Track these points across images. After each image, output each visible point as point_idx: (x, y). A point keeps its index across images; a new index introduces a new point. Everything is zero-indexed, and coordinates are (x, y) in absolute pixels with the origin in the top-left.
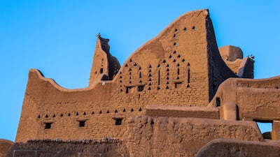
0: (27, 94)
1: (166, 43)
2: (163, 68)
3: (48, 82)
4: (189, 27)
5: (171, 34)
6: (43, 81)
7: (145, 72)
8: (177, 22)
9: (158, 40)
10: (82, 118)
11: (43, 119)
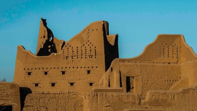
0: (17, 58)
1: (84, 36)
2: (83, 49)
3: (28, 53)
4: (95, 29)
5: (87, 32)
6: (25, 52)
7: (75, 50)
8: (89, 27)
9: (80, 35)
10: (46, 70)
11: (27, 70)
